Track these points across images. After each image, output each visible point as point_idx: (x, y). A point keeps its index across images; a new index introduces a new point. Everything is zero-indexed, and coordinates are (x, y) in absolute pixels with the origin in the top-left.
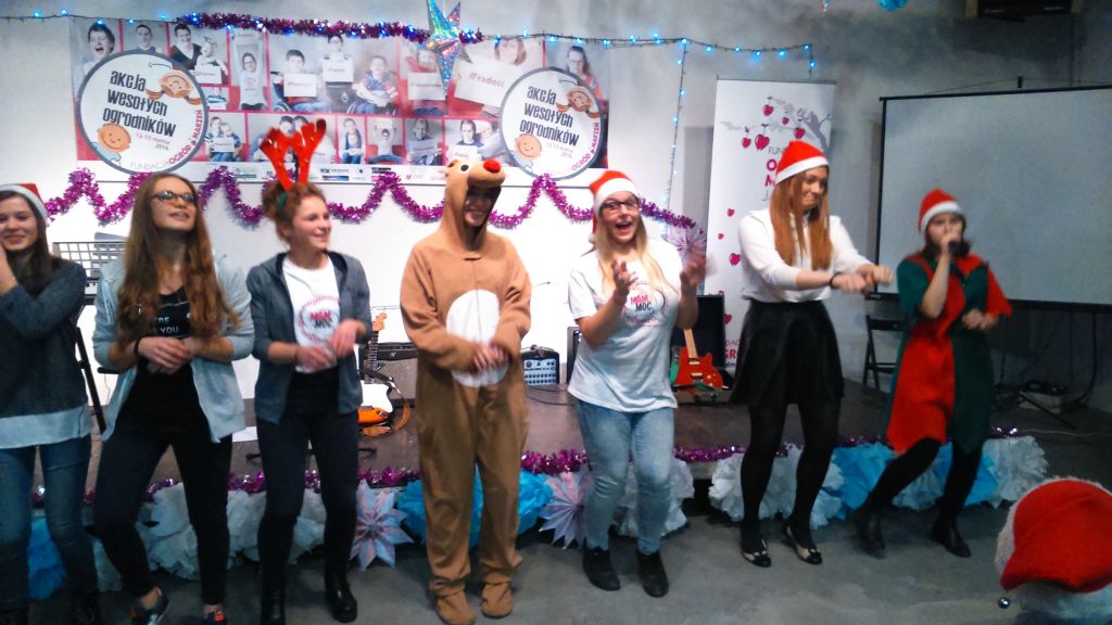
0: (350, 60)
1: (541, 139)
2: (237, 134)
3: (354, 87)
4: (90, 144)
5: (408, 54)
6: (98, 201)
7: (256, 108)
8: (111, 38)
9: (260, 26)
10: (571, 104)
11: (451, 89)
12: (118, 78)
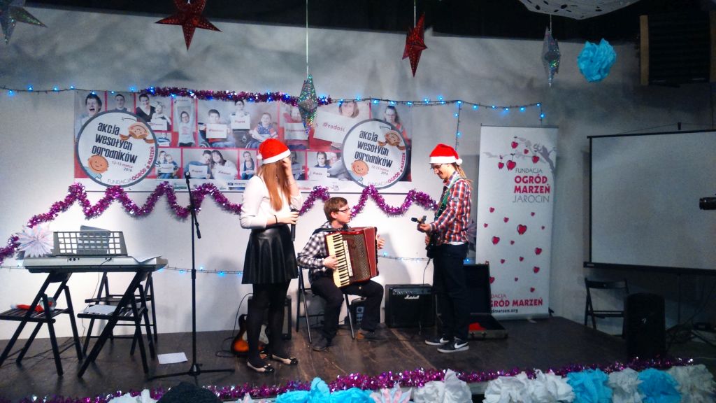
0: (248, 115)
1: (368, 163)
2: (175, 161)
3: (251, 132)
4: (83, 168)
5: (285, 112)
6: (86, 204)
7: (189, 145)
8: (99, 103)
9: (192, 95)
10: (387, 142)
11: (312, 133)
12: (102, 127)
